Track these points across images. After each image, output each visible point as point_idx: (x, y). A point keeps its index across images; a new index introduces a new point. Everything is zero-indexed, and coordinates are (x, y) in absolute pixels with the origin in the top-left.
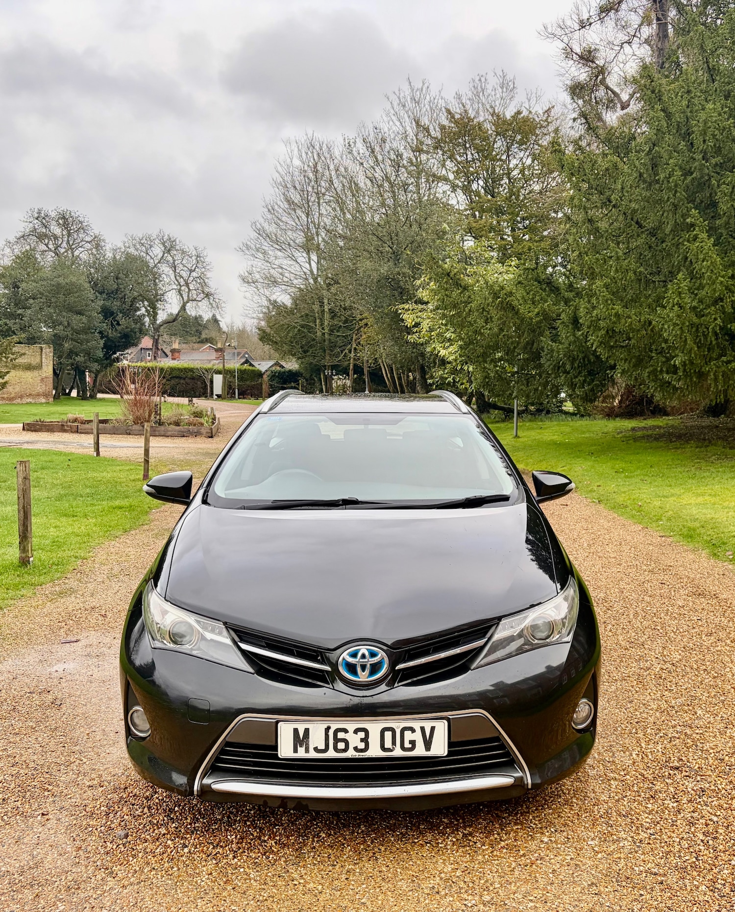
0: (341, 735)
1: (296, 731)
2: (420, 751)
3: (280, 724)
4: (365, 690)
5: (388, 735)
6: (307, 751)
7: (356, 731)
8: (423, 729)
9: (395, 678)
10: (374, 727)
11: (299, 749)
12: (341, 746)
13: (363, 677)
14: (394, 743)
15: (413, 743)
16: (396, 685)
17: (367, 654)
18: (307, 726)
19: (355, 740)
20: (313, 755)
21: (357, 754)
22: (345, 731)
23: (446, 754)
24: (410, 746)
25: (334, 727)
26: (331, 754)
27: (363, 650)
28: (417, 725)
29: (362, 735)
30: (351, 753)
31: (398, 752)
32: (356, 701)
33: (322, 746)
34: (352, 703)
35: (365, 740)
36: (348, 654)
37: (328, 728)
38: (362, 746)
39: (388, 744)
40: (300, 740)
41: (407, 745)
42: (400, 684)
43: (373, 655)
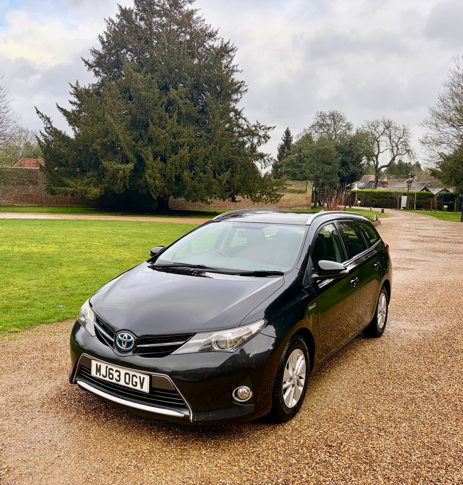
0: (111, 371)
1: (97, 365)
2: (138, 388)
3: (92, 360)
4: (122, 353)
5: (127, 376)
6: (100, 375)
7: (117, 371)
8: (140, 377)
9: (136, 351)
10: (123, 371)
11: (98, 373)
12: (111, 376)
13: (123, 347)
14: (129, 381)
15: (136, 382)
16: (135, 354)
17: (127, 337)
18: (101, 364)
19: (116, 375)
20: (101, 377)
21: (116, 382)
22: (113, 370)
23: (148, 392)
24: (135, 384)
25: (109, 367)
26: (107, 379)
27: (126, 335)
28: (138, 375)
29: (118, 373)
30: (114, 381)
31: (130, 386)
32: (117, 357)
33: (105, 375)
34: (116, 357)
35: (119, 376)
36: (120, 335)
37: (107, 367)
38: (118, 378)
39: (127, 381)
40: (98, 370)
41: (134, 384)
42: (137, 354)
43: (129, 338)
